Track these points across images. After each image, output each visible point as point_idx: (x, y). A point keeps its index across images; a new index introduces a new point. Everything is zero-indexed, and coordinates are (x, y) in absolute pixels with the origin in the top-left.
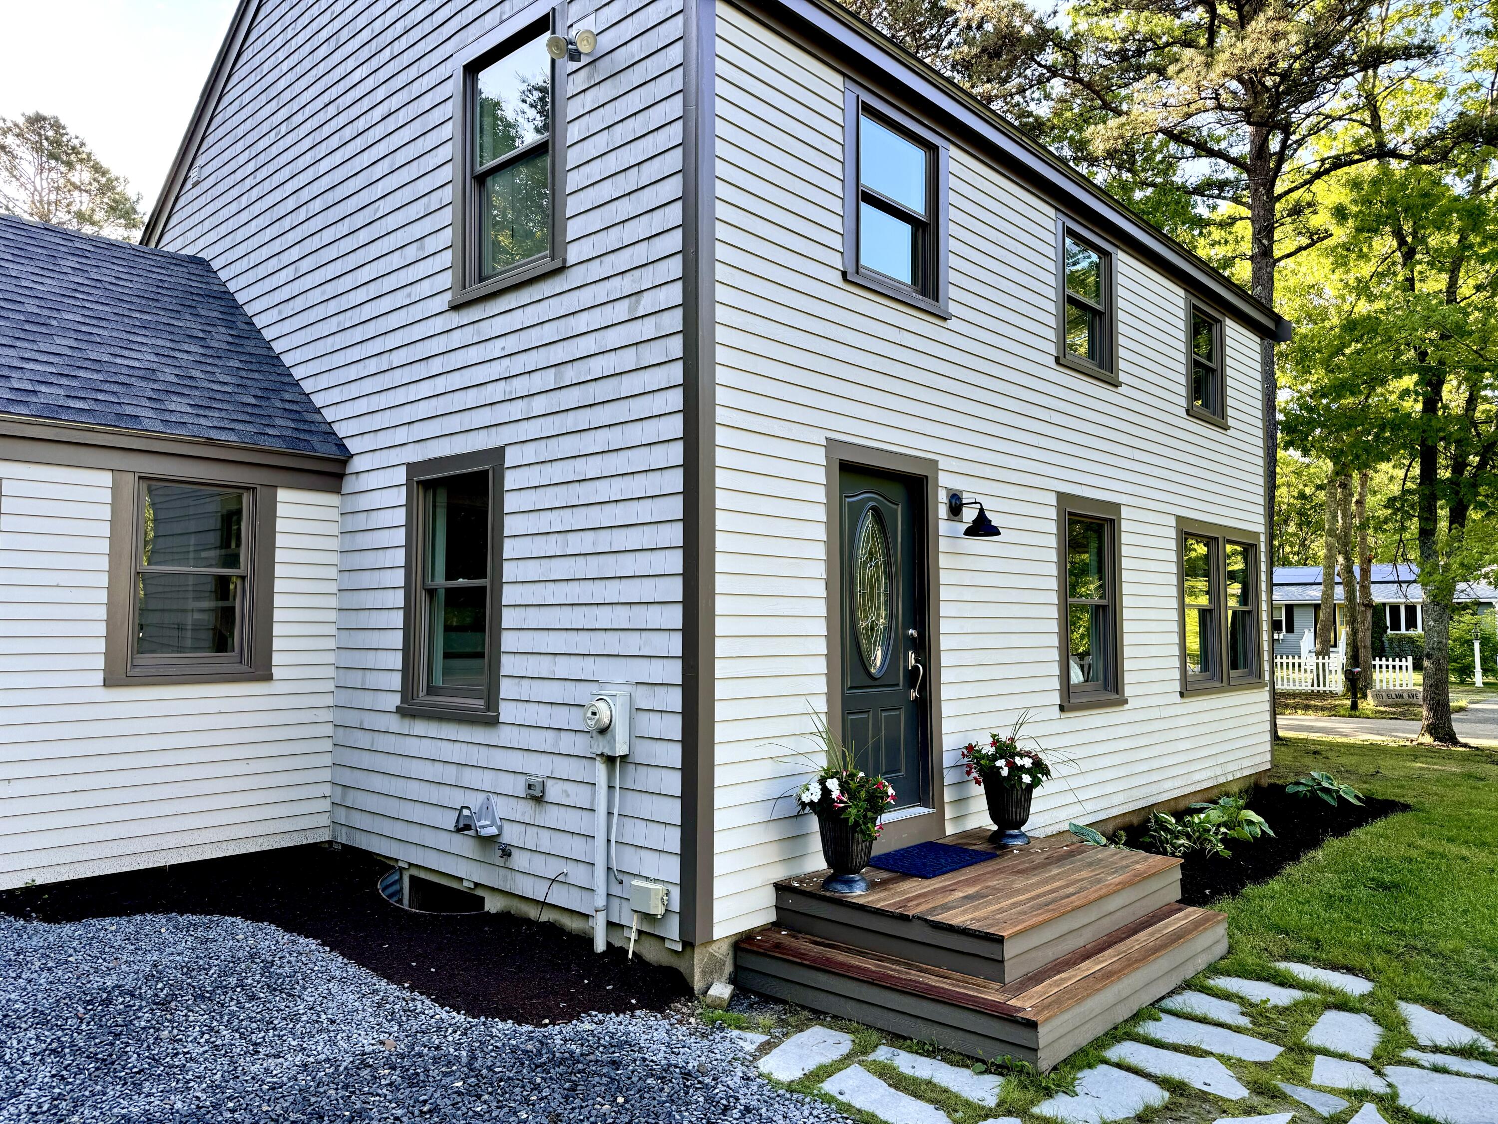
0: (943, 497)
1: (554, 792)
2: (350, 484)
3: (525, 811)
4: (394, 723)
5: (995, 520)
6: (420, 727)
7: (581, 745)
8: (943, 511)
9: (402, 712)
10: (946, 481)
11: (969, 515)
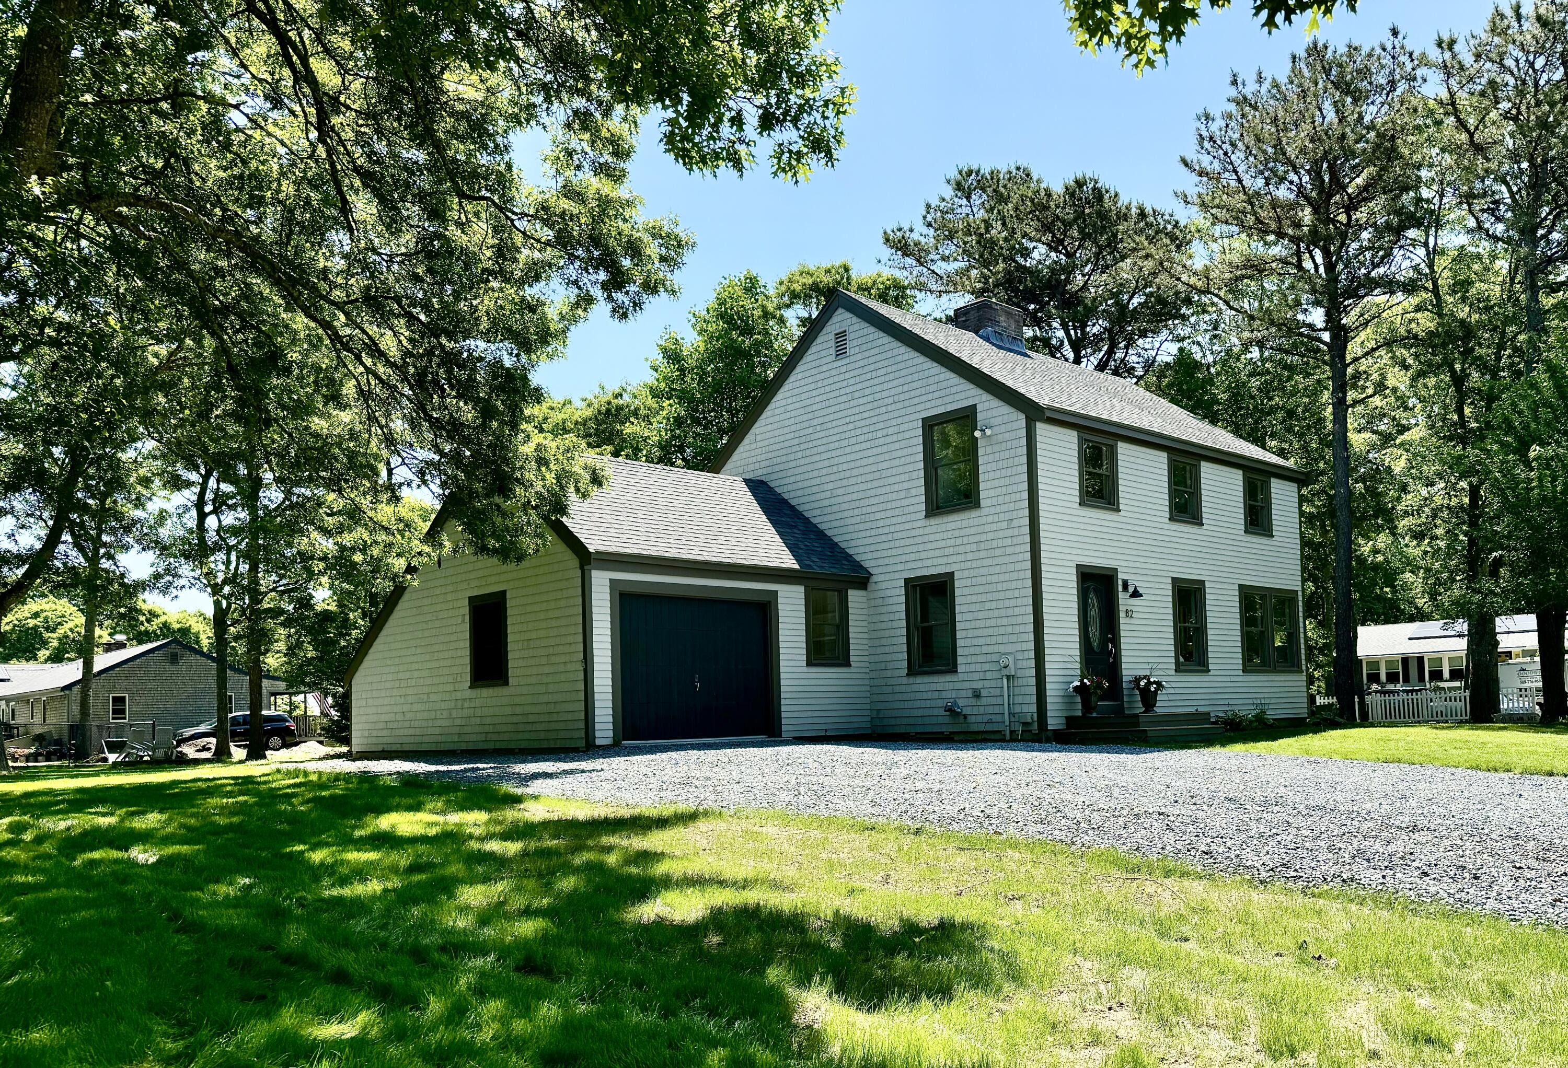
0: (1120, 582)
1: (984, 693)
2: (871, 587)
3: (973, 701)
4: (905, 680)
5: (1141, 591)
6: (919, 679)
7: (996, 675)
8: (1120, 588)
9: (908, 675)
10: (1121, 576)
11: (1131, 589)
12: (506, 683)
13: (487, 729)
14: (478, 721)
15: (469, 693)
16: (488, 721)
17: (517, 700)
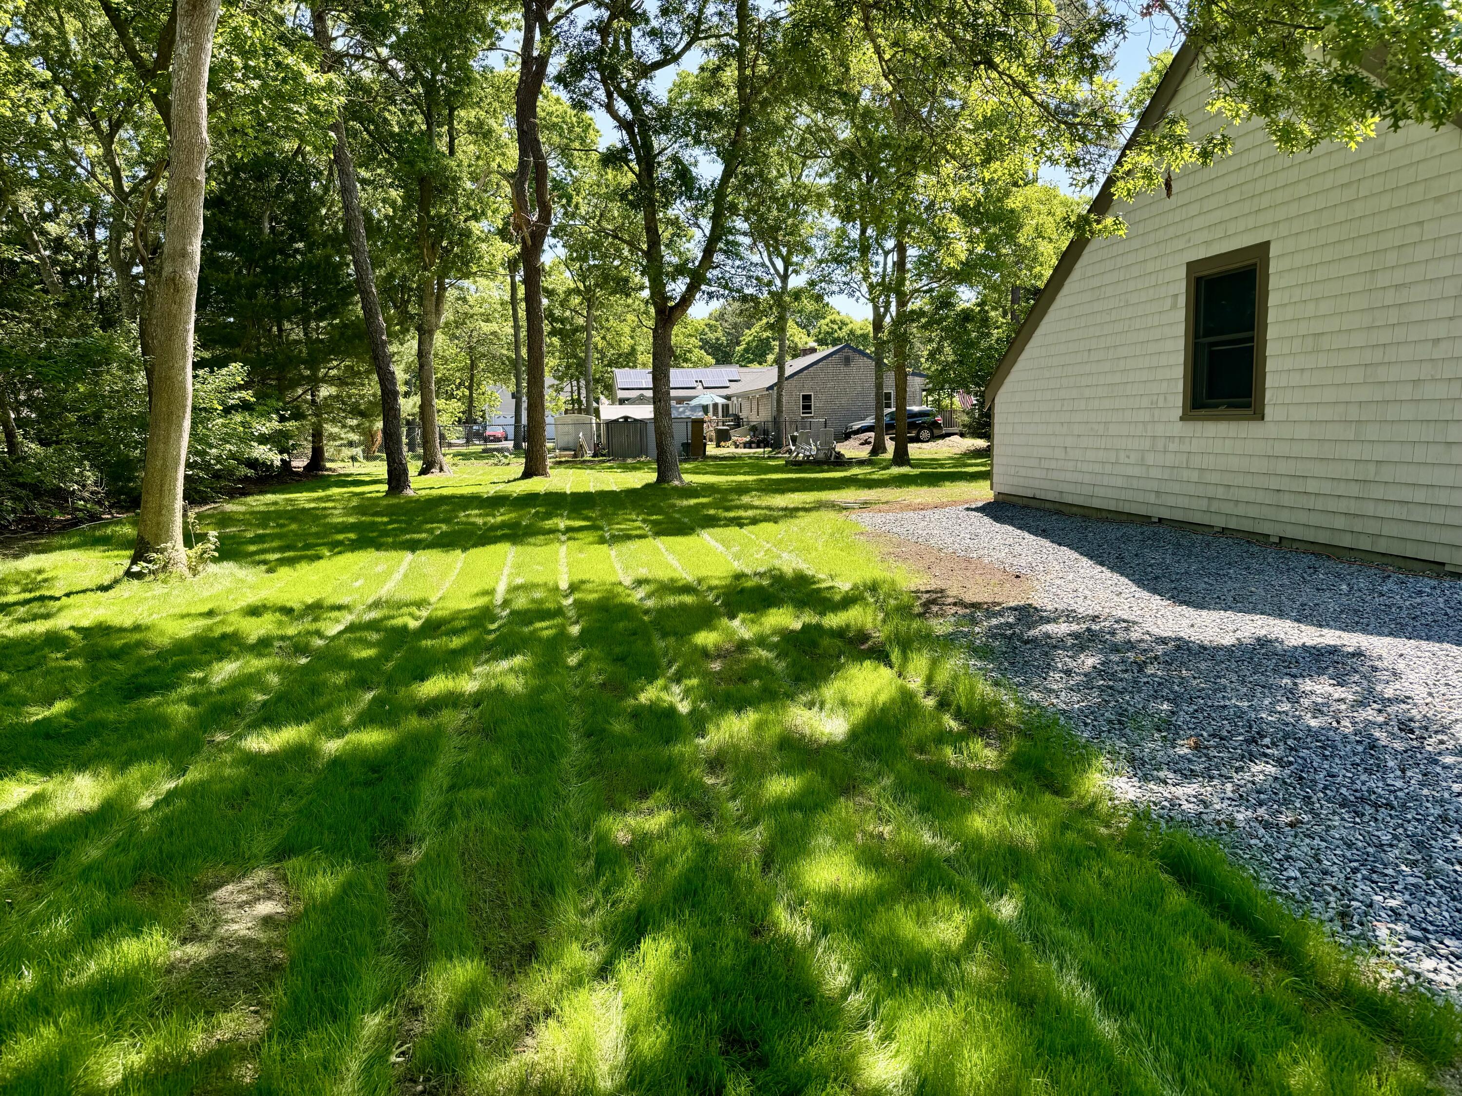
12: (1259, 416)
13: (1211, 492)
14: (1195, 476)
15: (1180, 428)
16: (1214, 478)
17: (1282, 449)
